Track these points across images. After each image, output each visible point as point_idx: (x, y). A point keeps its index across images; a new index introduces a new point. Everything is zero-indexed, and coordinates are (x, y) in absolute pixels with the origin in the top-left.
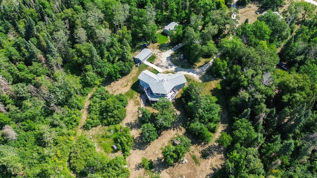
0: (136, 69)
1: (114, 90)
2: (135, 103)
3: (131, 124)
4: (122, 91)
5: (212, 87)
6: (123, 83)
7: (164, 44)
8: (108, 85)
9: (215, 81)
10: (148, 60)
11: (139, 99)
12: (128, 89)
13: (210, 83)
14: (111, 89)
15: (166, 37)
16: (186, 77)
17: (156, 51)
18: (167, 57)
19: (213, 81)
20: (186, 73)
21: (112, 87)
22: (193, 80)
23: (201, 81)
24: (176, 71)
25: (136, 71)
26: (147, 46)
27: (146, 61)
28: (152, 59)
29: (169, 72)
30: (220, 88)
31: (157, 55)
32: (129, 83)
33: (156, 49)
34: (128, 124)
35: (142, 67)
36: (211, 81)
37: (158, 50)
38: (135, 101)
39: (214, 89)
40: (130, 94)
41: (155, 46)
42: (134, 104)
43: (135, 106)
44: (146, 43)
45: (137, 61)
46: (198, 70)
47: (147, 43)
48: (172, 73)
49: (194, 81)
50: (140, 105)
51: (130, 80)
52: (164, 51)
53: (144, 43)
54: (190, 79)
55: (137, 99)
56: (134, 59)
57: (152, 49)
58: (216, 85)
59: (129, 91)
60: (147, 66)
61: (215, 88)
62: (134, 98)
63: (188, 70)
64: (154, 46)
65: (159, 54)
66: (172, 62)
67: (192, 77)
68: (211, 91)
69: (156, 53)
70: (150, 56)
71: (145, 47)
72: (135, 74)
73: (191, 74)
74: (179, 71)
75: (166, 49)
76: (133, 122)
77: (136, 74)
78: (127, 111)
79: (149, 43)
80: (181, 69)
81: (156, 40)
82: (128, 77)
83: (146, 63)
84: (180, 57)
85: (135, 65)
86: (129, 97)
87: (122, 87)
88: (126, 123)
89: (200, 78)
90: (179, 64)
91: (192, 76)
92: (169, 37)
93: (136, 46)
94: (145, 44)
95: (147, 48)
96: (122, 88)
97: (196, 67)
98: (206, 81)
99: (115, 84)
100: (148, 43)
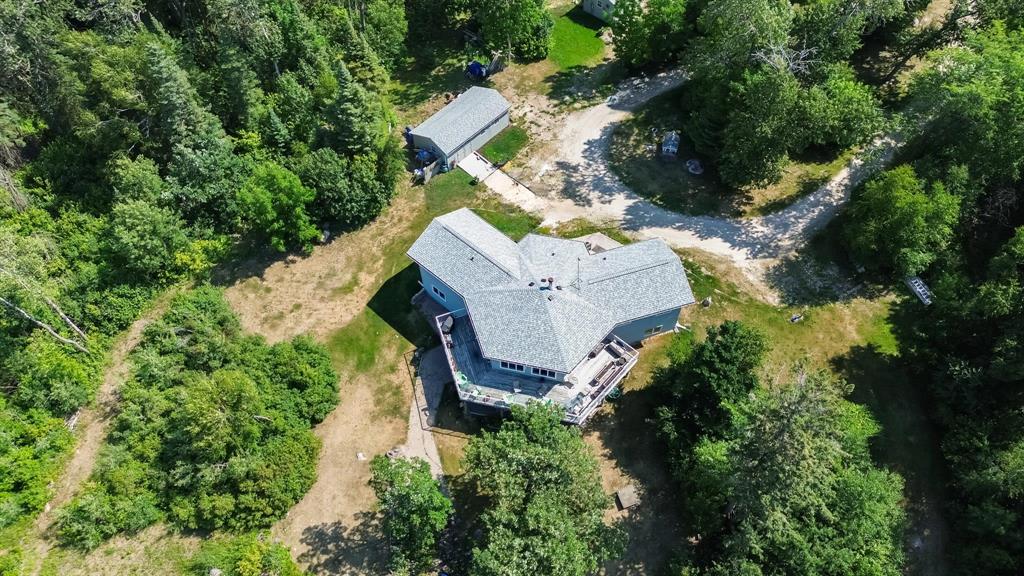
0: (411, 198)
1: (275, 312)
2: (378, 402)
3: (337, 537)
4: (319, 322)
5: (841, 336)
6: (331, 275)
7: (579, 68)
8: (248, 277)
9: (859, 303)
10: (483, 153)
11: (404, 374)
12: (352, 308)
13: (832, 311)
14: (259, 303)
15: (593, 33)
16: (687, 265)
17: (534, 107)
18: (589, 143)
19: (847, 300)
20: (687, 239)
21: (268, 290)
22: (730, 286)
23: (773, 298)
24: (634, 221)
25: (413, 210)
26: (492, 78)
27: (472, 157)
28: (506, 146)
29: (592, 230)
30: (890, 347)
31: (534, 129)
32: (362, 276)
33: (532, 96)
34: (318, 538)
35: (444, 186)
36: (835, 299)
37: (544, 102)
38: (381, 391)
39: (856, 350)
40: (358, 339)
41: (528, 78)
42: (371, 406)
43: (374, 418)
44: (482, 61)
45: (422, 154)
46: (758, 227)
47: (491, 57)
48: (609, 232)
49: (736, 294)
50: (407, 419)
51: (374, 259)
52: (577, 105)
53: (476, 59)
54: (713, 281)
55: (393, 377)
56: (409, 138)
57: (510, 91)
58: (869, 327)
59: (355, 324)
60: (474, 183)
61: (863, 344)
62: (380, 366)
63: (701, 222)
64: (523, 79)
65: (545, 121)
66: (613, 169)
67: (722, 267)
68: (838, 363)
69: (530, 117)
70: (496, 130)
71: (477, 77)
72: (405, 224)
73: (716, 246)
74: (651, 224)
75: (585, 98)
76: (351, 524)
77: (411, 228)
78: (326, 452)
79: (501, 59)
80: (659, 212)
81: (537, 48)
82: (367, 240)
83: (472, 165)
84: (660, 145)
85: (408, 175)
86: (352, 362)
87: (321, 293)
88: (309, 529)
89: (768, 275)
90: (653, 187)
91: (720, 262)
92: (607, 35)
93: (433, 73)
94: (478, 66)
95: (487, 84)
96: (322, 299)
97: (747, 209)
98: (804, 301)
99: (287, 277)
100: (496, 58)
